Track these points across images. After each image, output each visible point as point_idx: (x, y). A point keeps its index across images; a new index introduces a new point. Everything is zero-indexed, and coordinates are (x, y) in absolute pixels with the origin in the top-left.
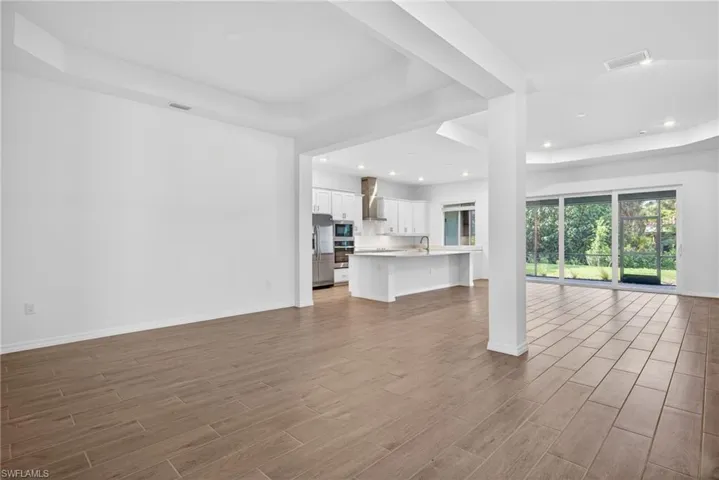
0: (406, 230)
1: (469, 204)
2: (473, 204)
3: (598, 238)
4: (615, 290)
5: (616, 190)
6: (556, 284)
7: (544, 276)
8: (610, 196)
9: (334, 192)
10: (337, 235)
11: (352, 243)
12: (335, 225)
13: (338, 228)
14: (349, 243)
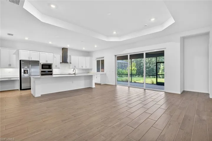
0: (82, 67)
1: (102, 58)
2: (103, 58)
3: (161, 70)
4: (145, 89)
5: (145, 51)
6: (127, 86)
7: (135, 82)
8: (143, 54)
9: (41, 52)
10: (42, 68)
11: (51, 72)
12: (42, 65)
13: (43, 66)
14: (49, 72)
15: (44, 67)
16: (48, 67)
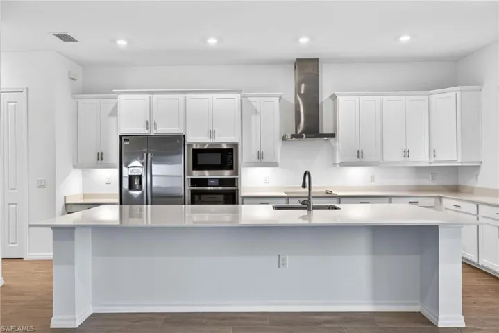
0: (406, 153)
10: (196, 166)
11: (233, 182)
12: (196, 153)
13: (200, 156)
14: (222, 182)
15: (202, 160)
16: (219, 162)
